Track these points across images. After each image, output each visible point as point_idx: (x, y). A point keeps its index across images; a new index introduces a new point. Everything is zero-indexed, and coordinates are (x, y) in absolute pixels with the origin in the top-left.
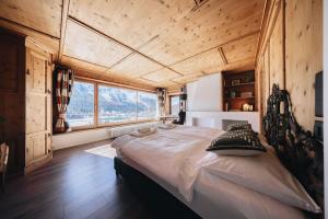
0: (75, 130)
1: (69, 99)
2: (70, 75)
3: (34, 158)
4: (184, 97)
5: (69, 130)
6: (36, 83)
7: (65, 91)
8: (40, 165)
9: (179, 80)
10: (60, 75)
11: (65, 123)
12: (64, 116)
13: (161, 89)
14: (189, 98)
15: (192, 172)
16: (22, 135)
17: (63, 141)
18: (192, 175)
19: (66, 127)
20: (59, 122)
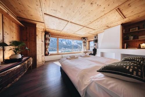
0: (51, 55)
1: (49, 43)
2: (49, 35)
3: (39, 63)
4: (96, 41)
5: (49, 55)
6: (39, 39)
7: (48, 41)
8: (40, 65)
9: (93, 32)
10: (46, 35)
11: (48, 52)
12: (48, 50)
13: (84, 38)
14: (99, 41)
15: (87, 82)
16: (36, 55)
17: (47, 58)
18: (86, 83)
19: (48, 54)
20: (46, 51)
